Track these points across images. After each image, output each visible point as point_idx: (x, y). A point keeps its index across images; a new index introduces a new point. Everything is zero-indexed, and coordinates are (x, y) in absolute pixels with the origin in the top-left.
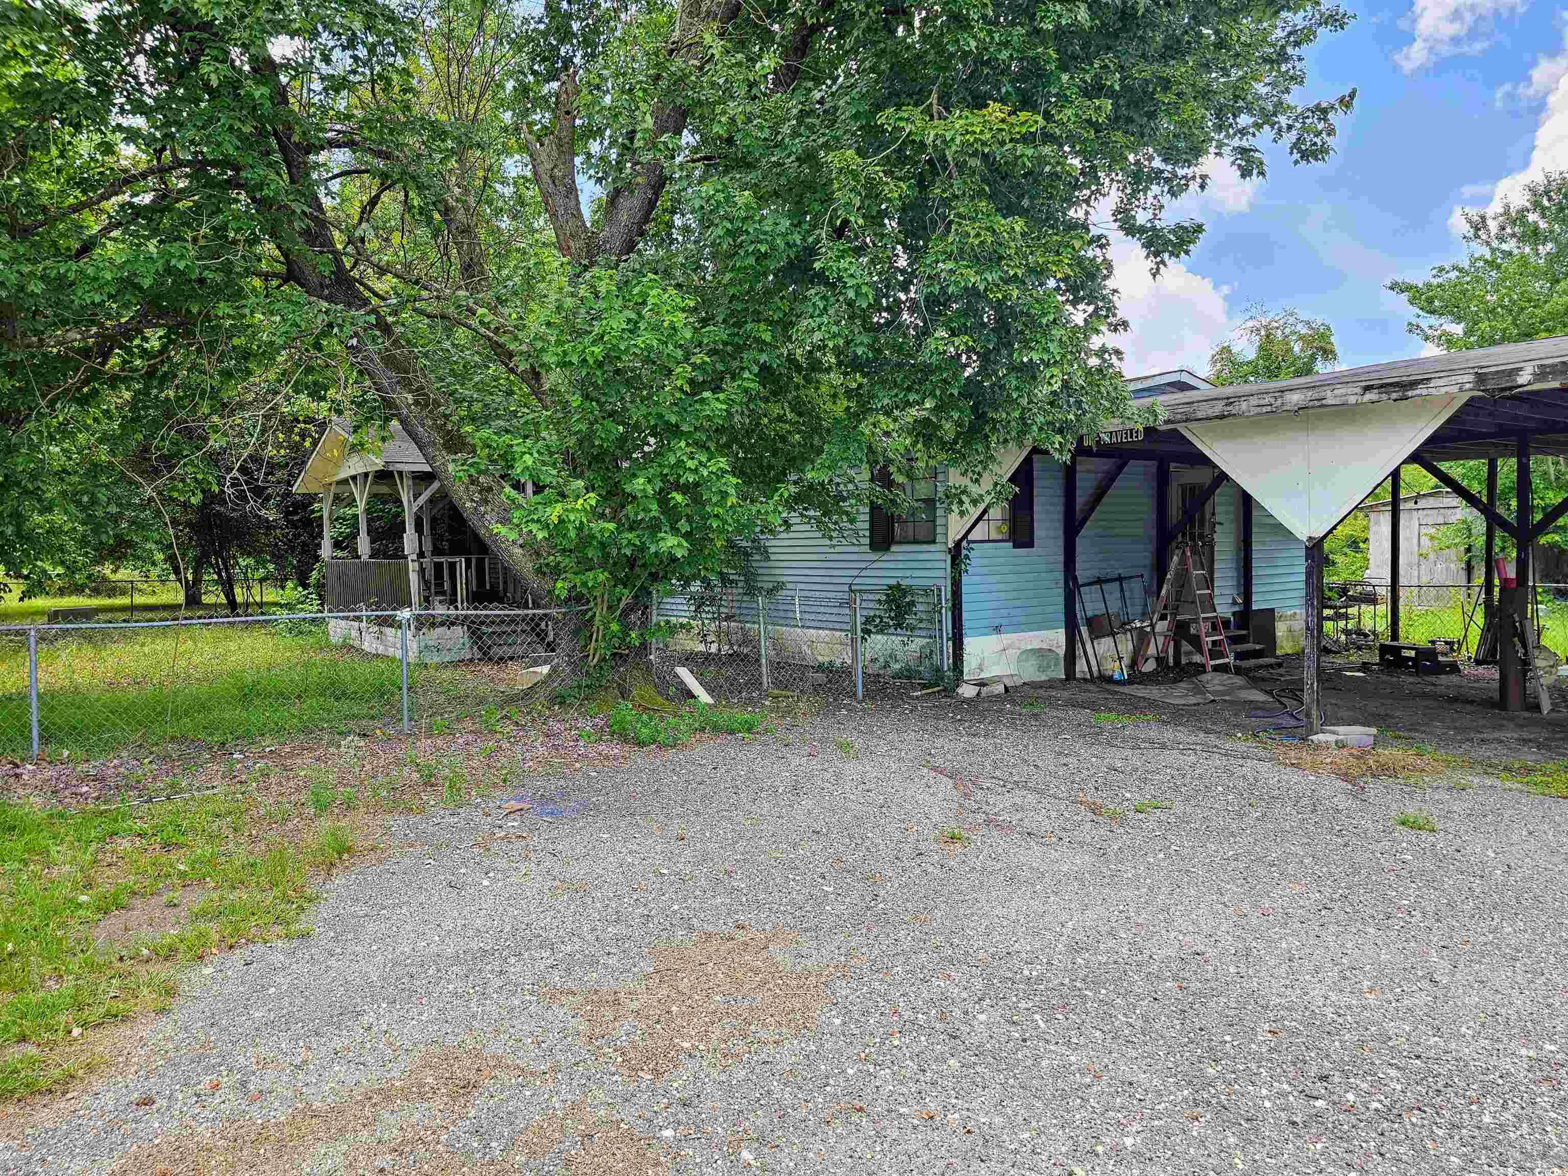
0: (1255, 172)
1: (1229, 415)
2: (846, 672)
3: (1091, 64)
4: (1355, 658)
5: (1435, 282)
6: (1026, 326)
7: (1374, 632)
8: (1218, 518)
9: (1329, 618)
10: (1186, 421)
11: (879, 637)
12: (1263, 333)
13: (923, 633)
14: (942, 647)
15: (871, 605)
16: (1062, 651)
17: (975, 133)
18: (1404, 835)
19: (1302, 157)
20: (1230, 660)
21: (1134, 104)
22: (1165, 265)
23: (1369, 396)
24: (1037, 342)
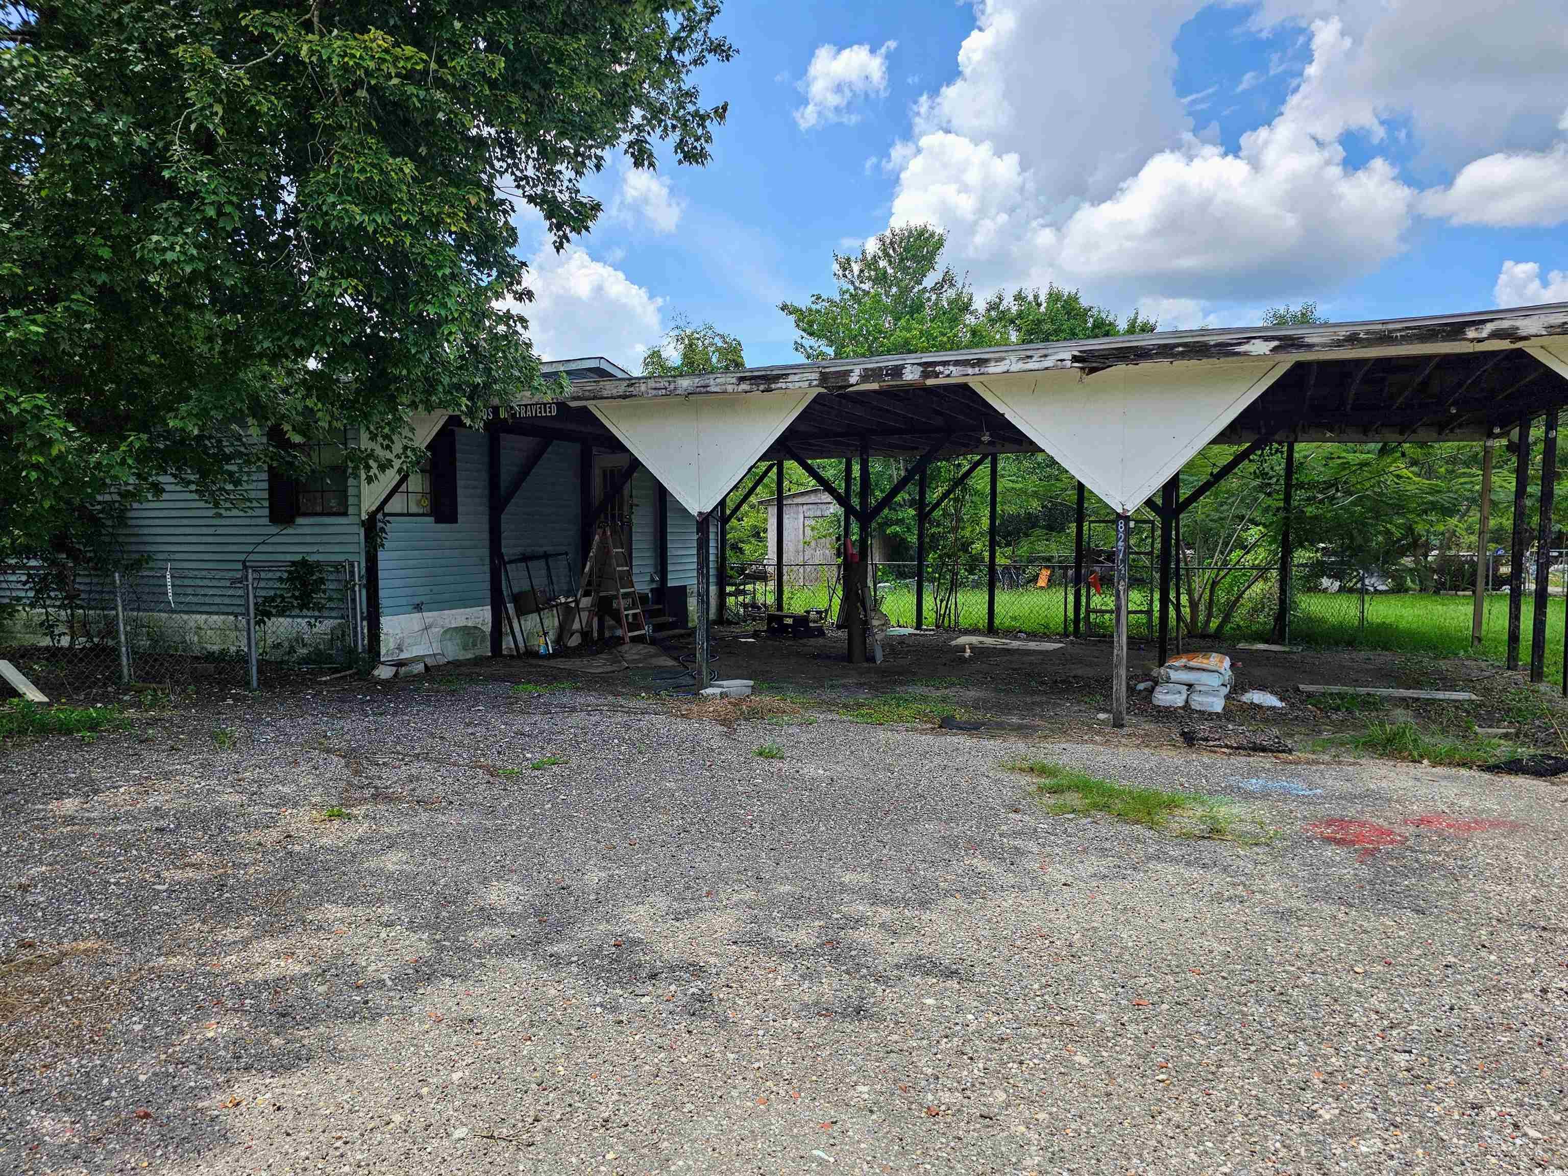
0: (646, 163)
1: (631, 396)
2: (242, 659)
3: (485, 18)
4: (750, 627)
5: (814, 307)
6: (421, 277)
7: (765, 605)
8: (635, 501)
9: (730, 594)
10: (594, 398)
11: (281, 620)
12: (687, 342)
13: (334, 614)
14: (356, 628)
15: (271, 584)
16: (488, 628)
17: (355, 57)
18: (760, 766)
19: (685, 157)
20: (647, 630)
21: (530, 70)
22: (568, 241)
23: (744, 386)
24: (434, 296)
